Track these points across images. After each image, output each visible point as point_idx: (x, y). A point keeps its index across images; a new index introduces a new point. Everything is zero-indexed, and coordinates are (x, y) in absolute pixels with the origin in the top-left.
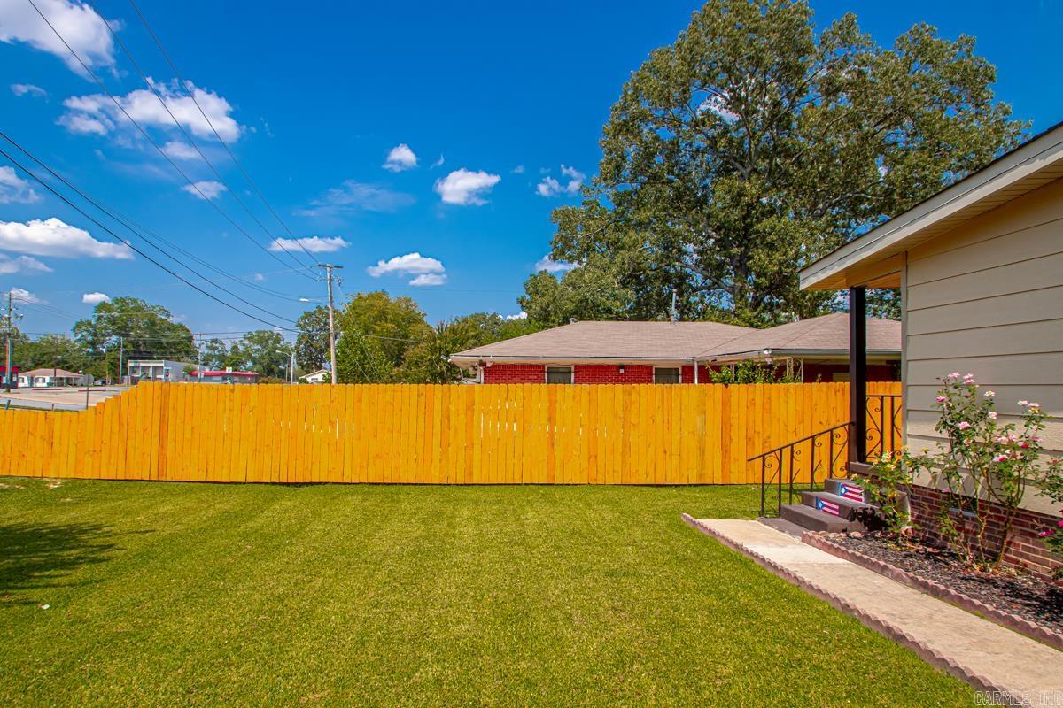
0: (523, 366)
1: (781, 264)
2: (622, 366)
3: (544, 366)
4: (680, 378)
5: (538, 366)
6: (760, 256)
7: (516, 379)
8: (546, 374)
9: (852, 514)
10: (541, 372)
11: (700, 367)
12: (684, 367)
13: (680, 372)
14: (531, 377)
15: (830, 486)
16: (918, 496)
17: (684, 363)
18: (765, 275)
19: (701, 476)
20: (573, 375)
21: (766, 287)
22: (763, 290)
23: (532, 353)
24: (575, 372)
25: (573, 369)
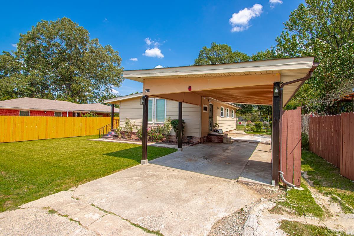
0: (11, 110)
1: (80, 88)
2: (45, 111)
3: (19, 110)
4: (62, 115)
5: (17, 110)
6: (74, 85)
7: (9, 114)
8: (20, 113)
9: (114, 136)
10: (18, 112)
11: (69, 113)
12: (63, 112)
13: (62, 113)
14: (14, 113)
15: (109, 133)
16: (121, 132)
17: (63, 111)
18: (76, 90)
19: (81, 134)
20: (29, 113)
21: (75, 93)
22: (74, 93)
23: (15, 106)
24: (30, 112)
25: (29, 112)
